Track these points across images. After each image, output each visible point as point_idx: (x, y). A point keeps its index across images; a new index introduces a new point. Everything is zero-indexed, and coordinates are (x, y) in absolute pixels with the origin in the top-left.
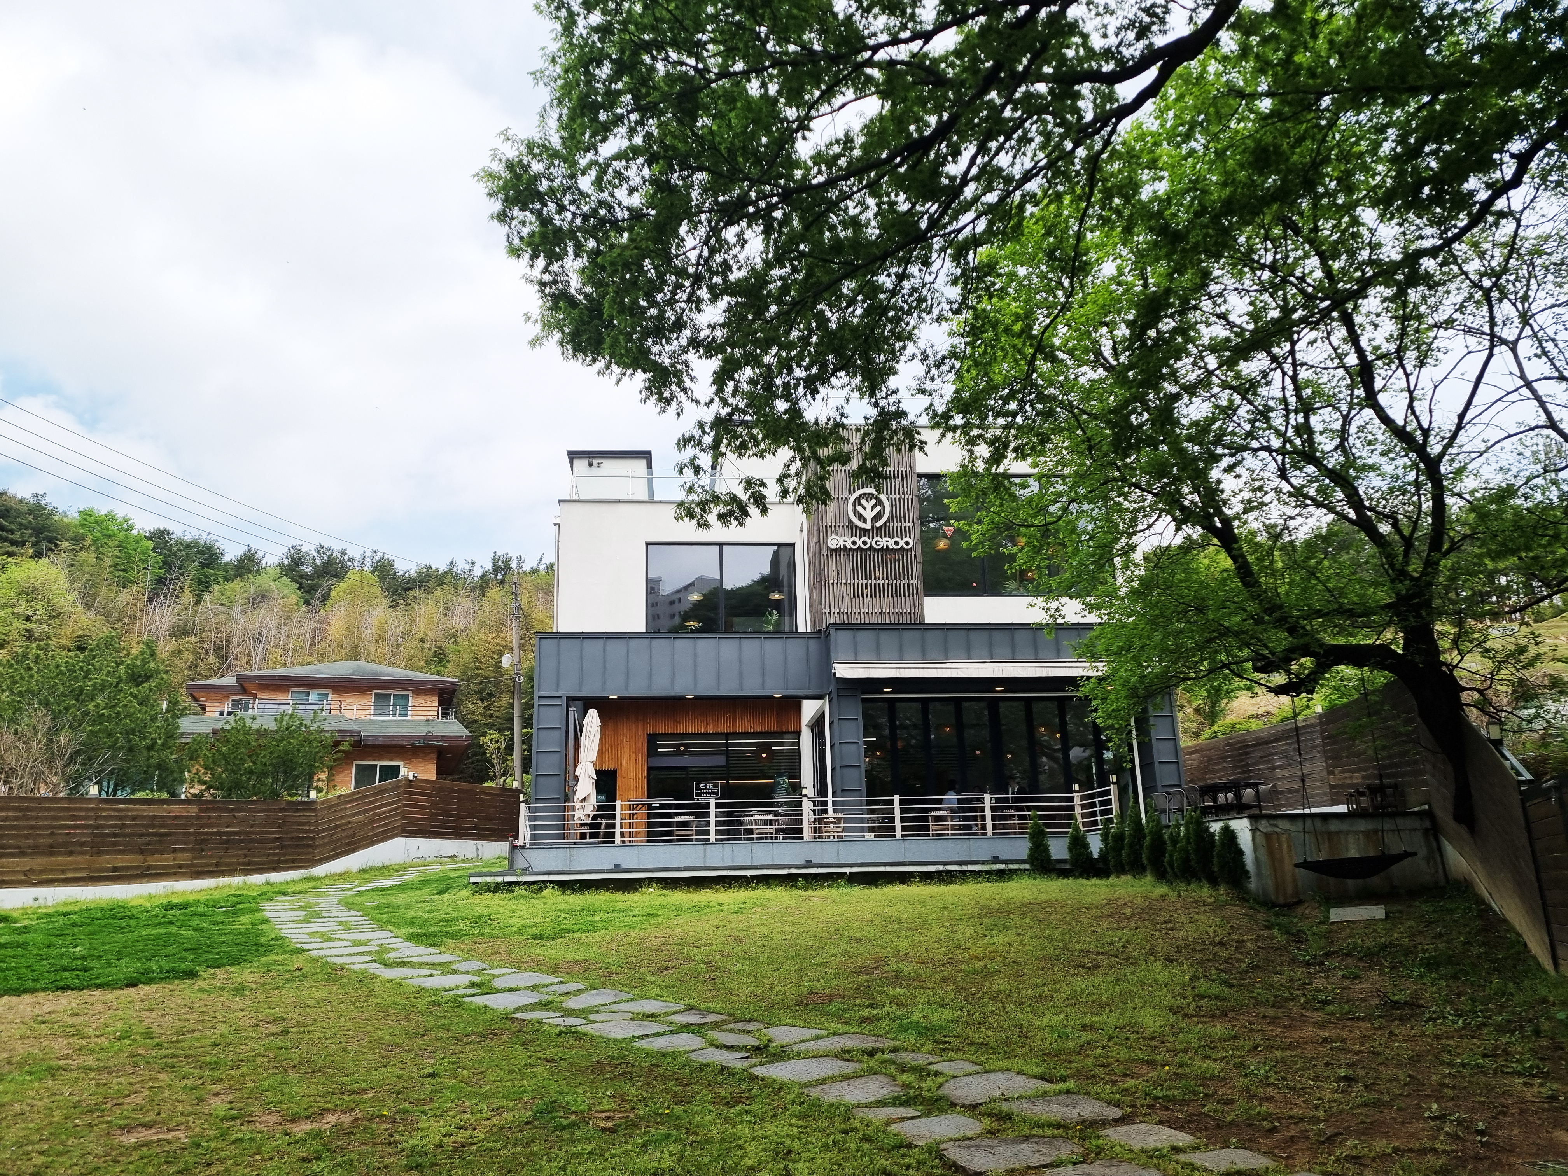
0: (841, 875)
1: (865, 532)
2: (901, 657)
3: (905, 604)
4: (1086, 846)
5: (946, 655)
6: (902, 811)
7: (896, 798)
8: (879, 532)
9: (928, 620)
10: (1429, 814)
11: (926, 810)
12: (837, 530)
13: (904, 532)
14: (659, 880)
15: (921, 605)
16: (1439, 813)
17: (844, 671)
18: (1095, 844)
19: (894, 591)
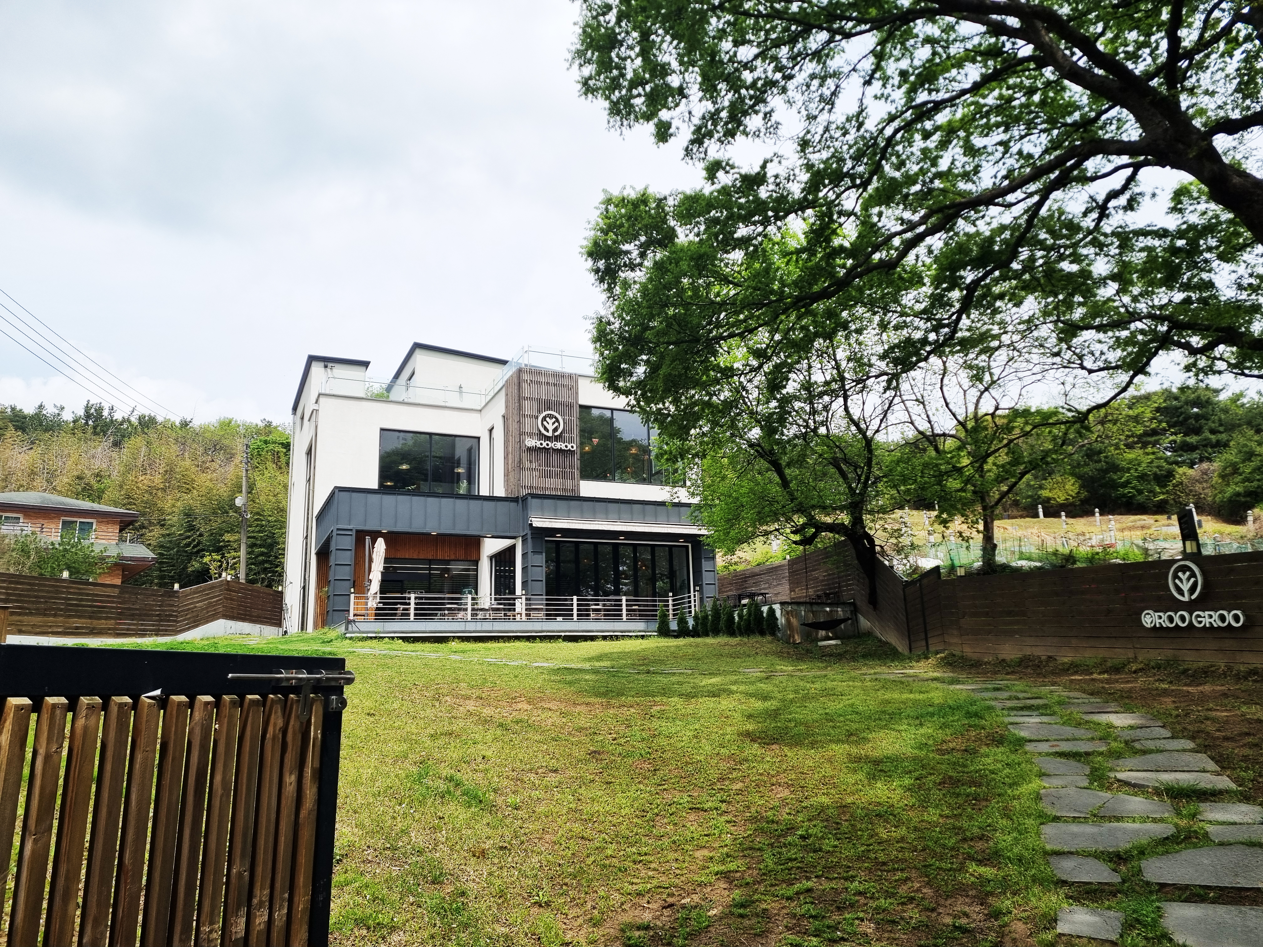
0: (559, 637)
1: (548, 438)
2: (568, 516)
3: (569, 484)
4: (687, 623)
5: (594, 517)
6: (578, 605)
7: (575, 598)
8: (557, 438)
9: (582, 494)
10: (853, 604)
11: (588, 605)
12: (531, 435)
13: (571, 441)
14: (459, 638)
15: (578, 485)
16: (858, 603)
17: (538, 523)
18: (691, 622)
19: (564, 476)
